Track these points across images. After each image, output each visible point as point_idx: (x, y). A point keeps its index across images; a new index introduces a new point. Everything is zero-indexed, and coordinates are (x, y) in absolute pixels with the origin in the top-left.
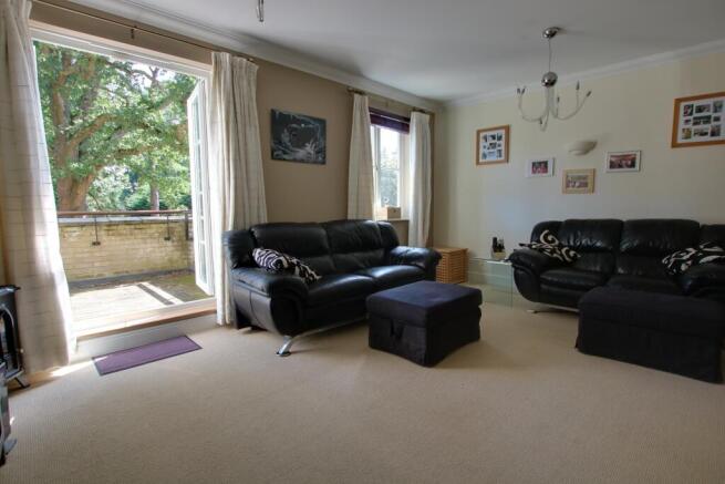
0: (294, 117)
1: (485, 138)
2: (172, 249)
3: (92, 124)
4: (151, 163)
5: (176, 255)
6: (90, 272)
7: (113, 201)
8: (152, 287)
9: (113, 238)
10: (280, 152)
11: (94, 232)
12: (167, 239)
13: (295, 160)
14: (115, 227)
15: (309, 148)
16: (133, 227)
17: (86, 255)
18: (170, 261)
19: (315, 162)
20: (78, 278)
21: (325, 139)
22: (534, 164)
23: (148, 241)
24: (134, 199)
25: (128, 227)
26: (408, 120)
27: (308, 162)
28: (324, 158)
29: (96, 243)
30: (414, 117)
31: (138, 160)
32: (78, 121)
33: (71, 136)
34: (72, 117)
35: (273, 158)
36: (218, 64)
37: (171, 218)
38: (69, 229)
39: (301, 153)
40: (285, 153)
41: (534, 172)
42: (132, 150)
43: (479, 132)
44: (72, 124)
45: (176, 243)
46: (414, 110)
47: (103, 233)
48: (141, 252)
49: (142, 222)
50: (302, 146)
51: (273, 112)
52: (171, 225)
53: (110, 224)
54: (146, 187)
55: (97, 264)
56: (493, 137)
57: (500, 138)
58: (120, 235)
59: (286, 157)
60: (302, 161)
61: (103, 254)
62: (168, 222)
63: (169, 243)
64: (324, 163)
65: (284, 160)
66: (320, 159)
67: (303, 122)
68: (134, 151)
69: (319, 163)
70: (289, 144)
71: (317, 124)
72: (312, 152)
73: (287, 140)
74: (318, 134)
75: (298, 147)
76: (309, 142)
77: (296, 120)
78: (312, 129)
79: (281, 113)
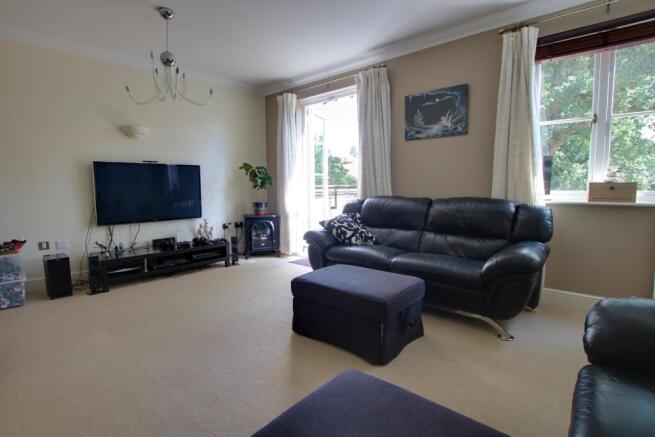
0: (427, 95)
10: (414, 133)
13: (428, 137)
15: (446, 122)
19: (453, 134)
21: (467, 106)
27: (443, 136)
28: (467, 126)
35: (407, 139)
36: (358, 82)
39: (436, 129)
40: (418, 132)
50: (437, 120)
51: (407, 98)
59: (420, 136)
60: (436, 136)
64: (465, 132)
65: (418, 139)
66: (460, 129)
67: (438, 96)
69: (461, 133)
70: (422, 123)
71: (455, 93)
72: (449, 125)
73: (419, 119)
74: (457, 104)
75: (432, 123)
76: (445, 115)
77: (429, 98)
78: (449, 100)
79: (414, 97)
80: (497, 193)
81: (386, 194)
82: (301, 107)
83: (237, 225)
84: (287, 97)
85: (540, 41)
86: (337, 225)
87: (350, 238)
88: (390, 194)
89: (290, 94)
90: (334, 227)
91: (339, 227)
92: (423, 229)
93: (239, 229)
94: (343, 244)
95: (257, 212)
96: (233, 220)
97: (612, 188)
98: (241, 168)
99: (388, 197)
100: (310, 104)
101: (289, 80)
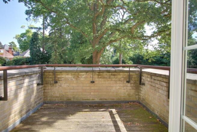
2: (130, 88)
3: (103, 32)
4: (120, 45)
5: (132, 92)
6: (89, 97)
7: (108, 59)
8: (118, 119)
9: (101, 79)
11: (92, 76)
12: (128, 82)
14: (102, 74)
16: (110, 74)
17: (88, 88)
18: (129, 95)
20: (83, 100)
23: (118, 82)
24: (115, 58)
25: (108, 74)
29: (93, 82)
31: (117, 44)
32: (99, 32)
33: (97, 37)
34: (98, 31)
37: (131, 69)
38: (81, 74)
42: (114, 40)
44: (98, 33)
45: (132, 85)
47: (96, 76)
48: (114, 89)
49: (115, 71)
52: (131, 73)
53: (100, 72)
54: (118, 54)
55: (92, 93)
58: (104, 78)
61: (95, 88)
62: (129, 71)
63: (129, 85)
68: (115, 41)
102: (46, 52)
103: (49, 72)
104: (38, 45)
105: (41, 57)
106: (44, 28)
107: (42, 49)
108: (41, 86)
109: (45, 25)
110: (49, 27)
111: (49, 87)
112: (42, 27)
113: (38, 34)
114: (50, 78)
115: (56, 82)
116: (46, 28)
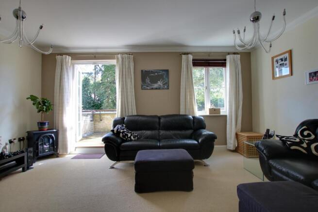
0: (152, 71)
1: (277, 61)
10: (145, 86)
13: (152, 89)
15: (160, 83)
19: (163, 89)
21: (168, 78)
22: (310, 74)
26: (225, 60)
27: (159, 89)
28: (168, 86)
30: (228, 58)
35: (142, 89)
36: (118, 59)
39: (155, 86)
40: (147, 86)
41: (311, 80)
43: (273, 58)
46: (229, 54)
50: (156, 82)
51: (142, 71)
56: (282, 60)
57: (286, 60)
59: (148, 88)
60: (156, 89)
64: (168, 89)
65: (147, 89)
66: (166, 87)
67: (156, 72)
69: (166, 89)
70: (149, 83)
71: (163, 72)
72: (161, 85)
73: (148, 81)
74: (165, 77)
75: (154, 83)
76: (159, 81)
77: (152, 72)
78: (161, 75)
79: (145, 71)
80: (182, 112)
81: (134, 114)
82: (73, 65)
83: (20, 140)
84: (66, 58)
85: (193, 60)
86: (122, 131)
87: (130, 137)
88: (136, 114)
89: (68, 56)
90: (120, 132)
91: (123, 132)
92: (159, 129)
93: (22, 142)
94: (126, 141)
95: (41, 129)
96: (17, 136)
97: (215, 110)
98: (28, 99)
99: (135, 116)
100: (77, 64)
101: (67, 48)
102: (97, 99)
103: (97, 114)
104: (89, 92)
105: (92, 105)
106: (95, 73)
107: (93, 96)
108: (92, 122)
109: (97, 70)
110: (100, 72)
111: (97, 123)
112: (94, 72)
113: (89, 79)
114: (98, 118)
115: (101, 120)
116: (98, 73)
